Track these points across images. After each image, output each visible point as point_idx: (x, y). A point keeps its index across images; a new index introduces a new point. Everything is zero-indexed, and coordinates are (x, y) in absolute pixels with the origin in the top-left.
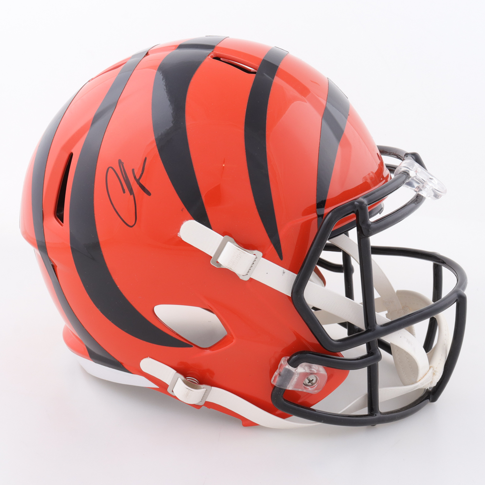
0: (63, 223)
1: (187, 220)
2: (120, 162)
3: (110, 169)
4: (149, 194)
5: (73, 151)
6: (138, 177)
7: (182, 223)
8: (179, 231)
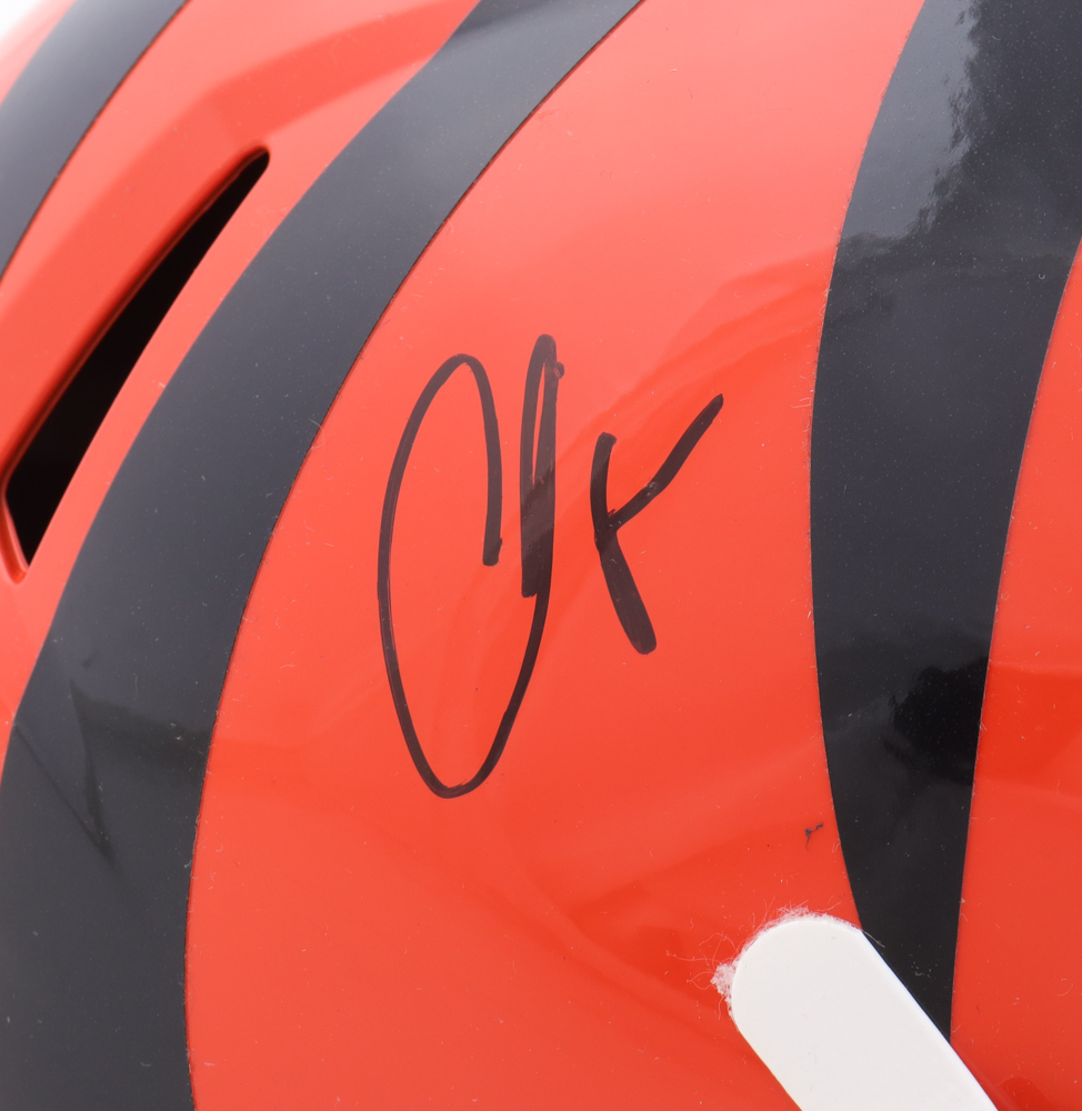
0: (29, 556)
1: (818, 907)
2: (544, 354)
3: (464, 370)
4: (641, 633)
5: (276, 144)
6: (616, 500)
7: (774, 916)
8: (730, 953)
